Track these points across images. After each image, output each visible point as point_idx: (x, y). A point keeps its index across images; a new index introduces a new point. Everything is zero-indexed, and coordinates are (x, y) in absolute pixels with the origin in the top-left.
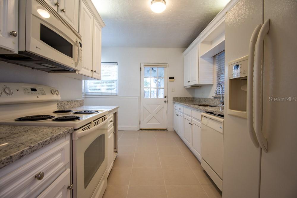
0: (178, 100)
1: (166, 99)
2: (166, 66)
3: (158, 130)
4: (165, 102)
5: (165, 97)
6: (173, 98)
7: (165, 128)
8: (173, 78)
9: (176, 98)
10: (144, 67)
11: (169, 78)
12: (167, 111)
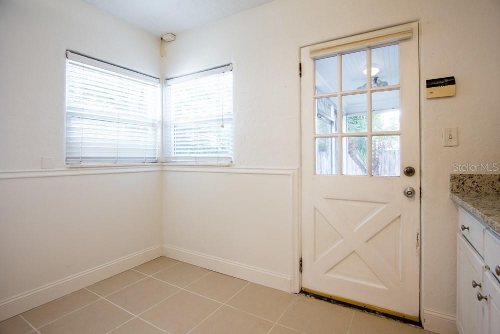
0: (484, 188)
1: (412, 182)
2: (411, 31)
3: (374, 312)
4: (410, 194)
5: (410, 172)
6: (454, 178)
7: (410, 311)
8: (451, 81)
9: (471, 177)
10: (315, 59)
11: (424, 84)
12: (419, 235)
